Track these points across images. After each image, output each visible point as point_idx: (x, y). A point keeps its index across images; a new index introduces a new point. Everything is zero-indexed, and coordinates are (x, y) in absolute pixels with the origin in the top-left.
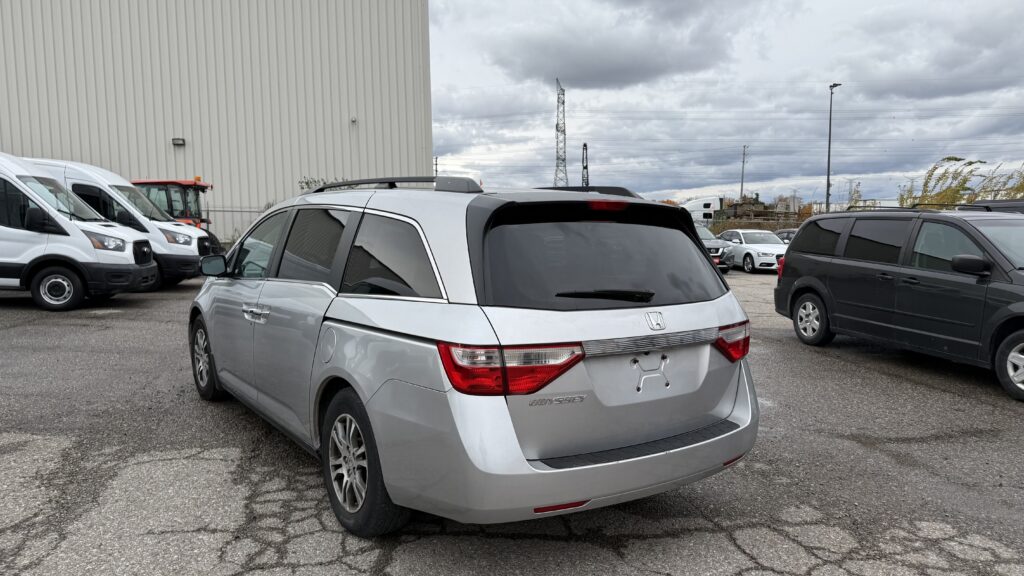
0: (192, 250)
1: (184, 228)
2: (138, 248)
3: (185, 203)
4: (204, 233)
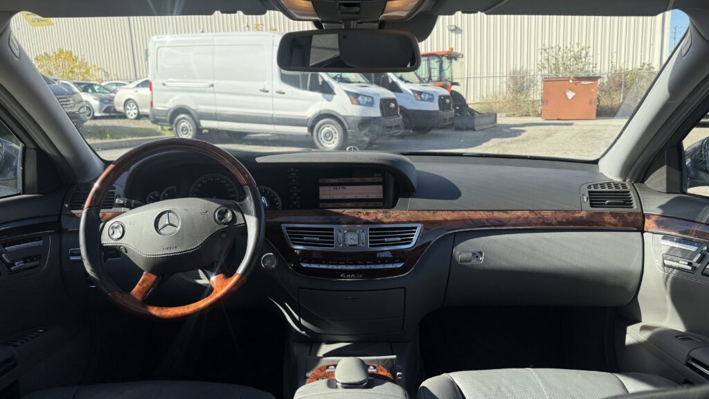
0: (434, 106)
1: (430, 88)
2: (385, 103)
3: (441, 70)
4: (446, 92)
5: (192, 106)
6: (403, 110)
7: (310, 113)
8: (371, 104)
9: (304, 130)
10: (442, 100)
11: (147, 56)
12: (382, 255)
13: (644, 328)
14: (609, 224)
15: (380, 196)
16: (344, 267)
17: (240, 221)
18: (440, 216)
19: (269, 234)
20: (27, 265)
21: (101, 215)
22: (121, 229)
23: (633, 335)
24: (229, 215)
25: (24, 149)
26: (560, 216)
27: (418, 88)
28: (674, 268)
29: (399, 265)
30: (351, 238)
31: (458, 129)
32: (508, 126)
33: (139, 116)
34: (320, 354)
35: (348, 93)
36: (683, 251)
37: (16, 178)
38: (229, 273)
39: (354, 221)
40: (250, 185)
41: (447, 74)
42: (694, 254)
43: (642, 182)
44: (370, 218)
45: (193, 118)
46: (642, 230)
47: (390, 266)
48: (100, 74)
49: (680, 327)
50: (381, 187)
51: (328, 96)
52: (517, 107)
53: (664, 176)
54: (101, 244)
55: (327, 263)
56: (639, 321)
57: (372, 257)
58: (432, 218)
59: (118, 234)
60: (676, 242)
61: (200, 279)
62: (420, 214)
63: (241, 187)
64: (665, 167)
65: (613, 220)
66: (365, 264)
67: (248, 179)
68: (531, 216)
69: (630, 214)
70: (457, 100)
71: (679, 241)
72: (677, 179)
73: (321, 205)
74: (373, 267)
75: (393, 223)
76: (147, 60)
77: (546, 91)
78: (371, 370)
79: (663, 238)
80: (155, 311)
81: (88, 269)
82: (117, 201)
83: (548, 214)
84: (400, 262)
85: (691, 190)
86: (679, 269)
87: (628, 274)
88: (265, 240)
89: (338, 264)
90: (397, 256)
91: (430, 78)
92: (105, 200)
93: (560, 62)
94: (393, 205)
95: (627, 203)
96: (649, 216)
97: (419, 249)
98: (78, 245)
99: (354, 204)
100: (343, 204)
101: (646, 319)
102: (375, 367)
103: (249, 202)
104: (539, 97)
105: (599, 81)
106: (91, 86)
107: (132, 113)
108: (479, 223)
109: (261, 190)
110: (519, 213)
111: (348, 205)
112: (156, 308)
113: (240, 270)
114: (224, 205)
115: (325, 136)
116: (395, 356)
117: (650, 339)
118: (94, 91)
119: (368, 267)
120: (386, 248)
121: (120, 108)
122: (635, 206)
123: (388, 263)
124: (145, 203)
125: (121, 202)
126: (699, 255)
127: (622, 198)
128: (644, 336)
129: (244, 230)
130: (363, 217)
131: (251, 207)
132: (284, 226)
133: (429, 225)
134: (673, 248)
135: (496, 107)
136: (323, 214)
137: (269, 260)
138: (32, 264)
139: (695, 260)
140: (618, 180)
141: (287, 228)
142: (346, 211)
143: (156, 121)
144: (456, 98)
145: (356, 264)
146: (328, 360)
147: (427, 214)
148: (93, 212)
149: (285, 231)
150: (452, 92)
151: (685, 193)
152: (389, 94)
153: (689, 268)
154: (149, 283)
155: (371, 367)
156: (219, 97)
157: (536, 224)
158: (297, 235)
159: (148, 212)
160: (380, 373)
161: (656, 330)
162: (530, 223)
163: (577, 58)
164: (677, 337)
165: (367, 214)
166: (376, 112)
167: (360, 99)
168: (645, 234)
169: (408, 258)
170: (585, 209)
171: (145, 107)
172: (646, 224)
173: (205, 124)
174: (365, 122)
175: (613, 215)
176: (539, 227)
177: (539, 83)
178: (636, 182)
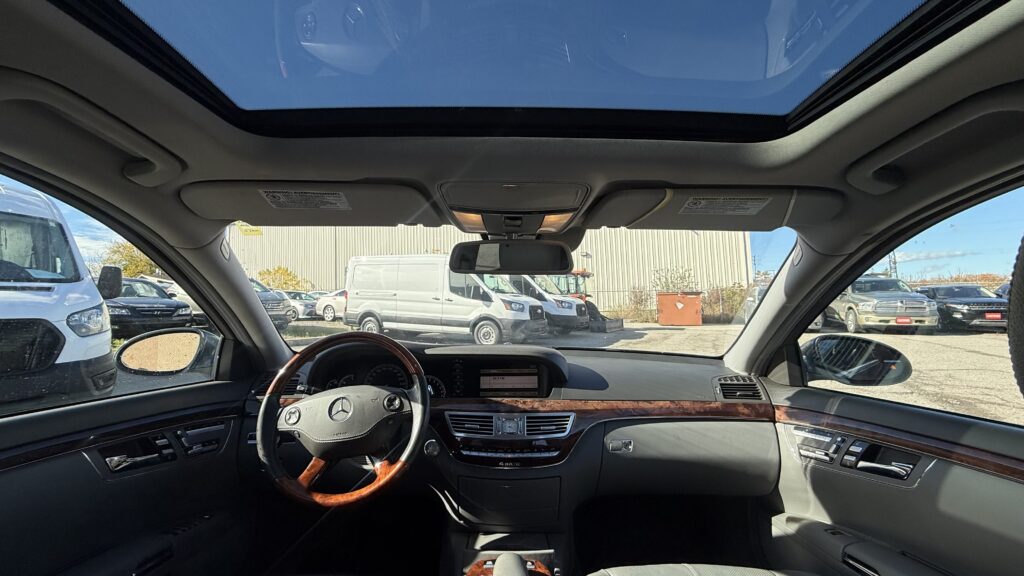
0: (573, 313)
1: (569, 299)
2: (533, 310)
3: (577, 285)
4: (582, 302)
5: (377, 310)
6: (548, 315)
7: (472, 317)
8: (522, 310)
9: (467, 330)
10: (579, 307)
11: (346, 272)
12: (538, 443)
13: (790, 520)
14: (743, 414)
15: (536, 386)
16: (503, 455)
17: (407, 408)
18: (591, 405)
19: (433, 421)
20: (206, 449)
21: (281, 401)
22: (297, 414)
23: (779, 526)
24: (397, 402)
25: (224, 340)
26: (698, 406)
27: (561, 298)
28: (811, 458)
29: (556, 454)
30: (510, 427)
31: (593, 331)
32: (632, 330)
33: (335, 319)
34: (478, 546)
35: (503, 301)
36: (817, 441)
37: (212, 366)
38: (393, 461)
39: (512, 410)
40: (418, 373)
41: (582, 288)
42: (829, 445)
43: (766, 376)
44: (527, 407)
45: (378, 320)
46: (773, 421)
47: (547, 455)
48: (309, 286)
49: (826, 520)
50: (536, 378)
51: (488, 303)
52: (637, 316)
53: (786, 370)
54: (277, 429)
55: (487, 451)
56: (782, 511)
57: (528, 446)
58: (584, 408)
59: (294, 419)
60: (809, 432)
61: (366, 464)
62: (573, 403)
63: (410, 376)
64: (786, 362)
65: (746, 411)
66: (522, 452)
67: (417, 369)
68: (672, 406)
69: (761, 405)
70: (591, 309)
71: (811, 432)
72: (797, 373)
73: (482, 394)
74: (530, 455)
75: (548, 412)
76: (345, 275)
77: (660, 304)
78: (529, 566)
79: (795, 429)
80: (319, 498)
81: (261, 453)
82: (298, 388)
83: (687, 405)
84: (556, 450)
85: (810, 384)
86: (816, 459)
87: (766, 463)
88: (429, 428)
89: (496, 452)
90: (552, 445)
91: (569, 291)
92: (288, 387)
93: (670, 281)
94: (547, 396)
95: (756, 395)
96: (778, 407)
97: (573, 437)
98: (255, 430)
99: (512, 393)
100: (501, 393)
101: (791, 509)
102: (533, 564)
103: (416, 389)
104: (655, 308)
105: (701, 296)
106: (299, 294)
107: (329, 316)
108: (626, 412)
109: (428, 379)
110: (661, 403)
111: (507, 394)
112: (320, 496)
113: (404, 458)
114: (394, 393)
115: (484, 335)
116: (552, 551)
117: (799, 531)
118: (301, 298)
119: (525, 455)
120: (541, 437)
121: (320, 312)
122: (764, 398)
123: (544, 452)
124: (324, 389)
125: (302, 389)
126: (835, 446)
127: (750, 391)
128: (792, 528)
129: (410, 417)
130: (520, 406)
131: (418, 395)
132: (447, 413)
133: (582, 415)
134: (806, 438)
135: (622, 315)
136: (483, 402)
137: (432, 446)
138: (210, 447)
139: (831, 451)
140: (745, 374)
141: (450, 416)
142: (505, 400)
143: (347, 323)
144: (590, 306)
145: (514, 452)
146: (485, 555)
147: (579, 403)
148: (274, 398)
149: (447, 417)
150: (586, 302)
151: (807, 386)
152: (538, 303)
153: (827, 458)
154: (317, 469)
155: (529, 563)
156: (399, 303)
157: (678, 414)
158: (459, 423)
159: (325, 398)
160: (539, 570)
161: (804, 522)
162: (672, 413)
163: (683, 278)
164: (826, 530)
165: (524, 403)
166: (526, 316)
167: (513, 305)
168: (777, 424)
169: (563, 446)
170: (719, 400)
171: (341, 311)
172: (777, 415)
173: (386, 325)
174: (517, 324)
175: (746, 405)
176: (679, 417)
177: (654, 297)
178: (761, 376)
